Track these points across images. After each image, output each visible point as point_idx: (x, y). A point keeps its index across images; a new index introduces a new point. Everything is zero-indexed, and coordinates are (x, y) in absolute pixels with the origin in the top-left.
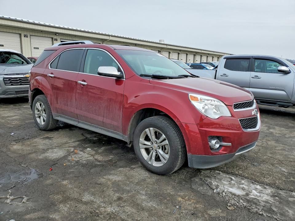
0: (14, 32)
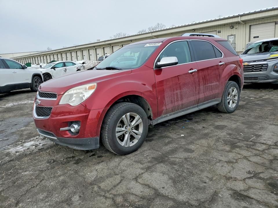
0: (269, 21)
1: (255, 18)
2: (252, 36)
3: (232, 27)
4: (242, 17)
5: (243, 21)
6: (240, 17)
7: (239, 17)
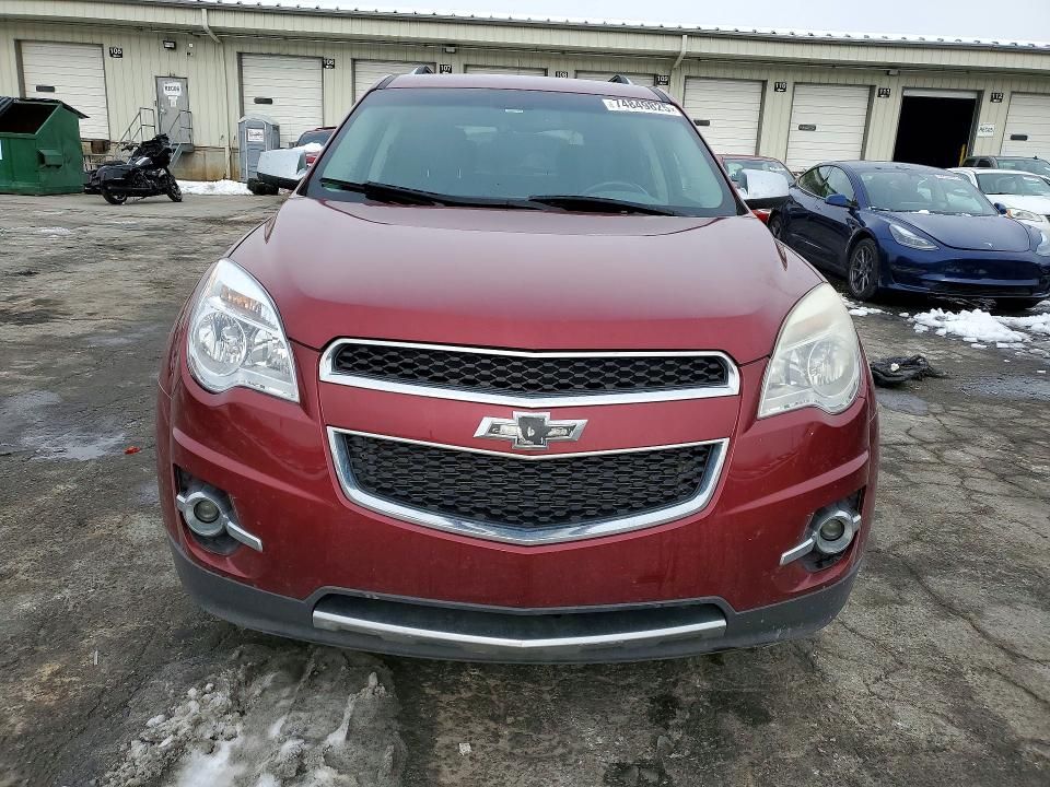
1: (257, 30)
2: (251, 92)
3: (172, 45)
4: (212, 15)
5: (218, 31)
6: (204, 11)
7: (200, 9)
